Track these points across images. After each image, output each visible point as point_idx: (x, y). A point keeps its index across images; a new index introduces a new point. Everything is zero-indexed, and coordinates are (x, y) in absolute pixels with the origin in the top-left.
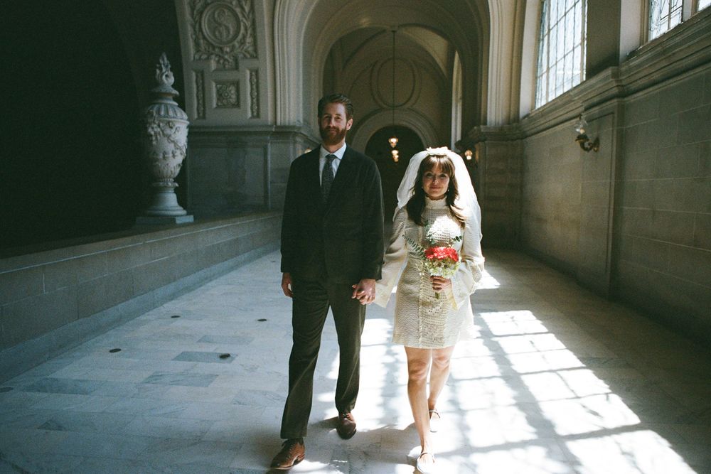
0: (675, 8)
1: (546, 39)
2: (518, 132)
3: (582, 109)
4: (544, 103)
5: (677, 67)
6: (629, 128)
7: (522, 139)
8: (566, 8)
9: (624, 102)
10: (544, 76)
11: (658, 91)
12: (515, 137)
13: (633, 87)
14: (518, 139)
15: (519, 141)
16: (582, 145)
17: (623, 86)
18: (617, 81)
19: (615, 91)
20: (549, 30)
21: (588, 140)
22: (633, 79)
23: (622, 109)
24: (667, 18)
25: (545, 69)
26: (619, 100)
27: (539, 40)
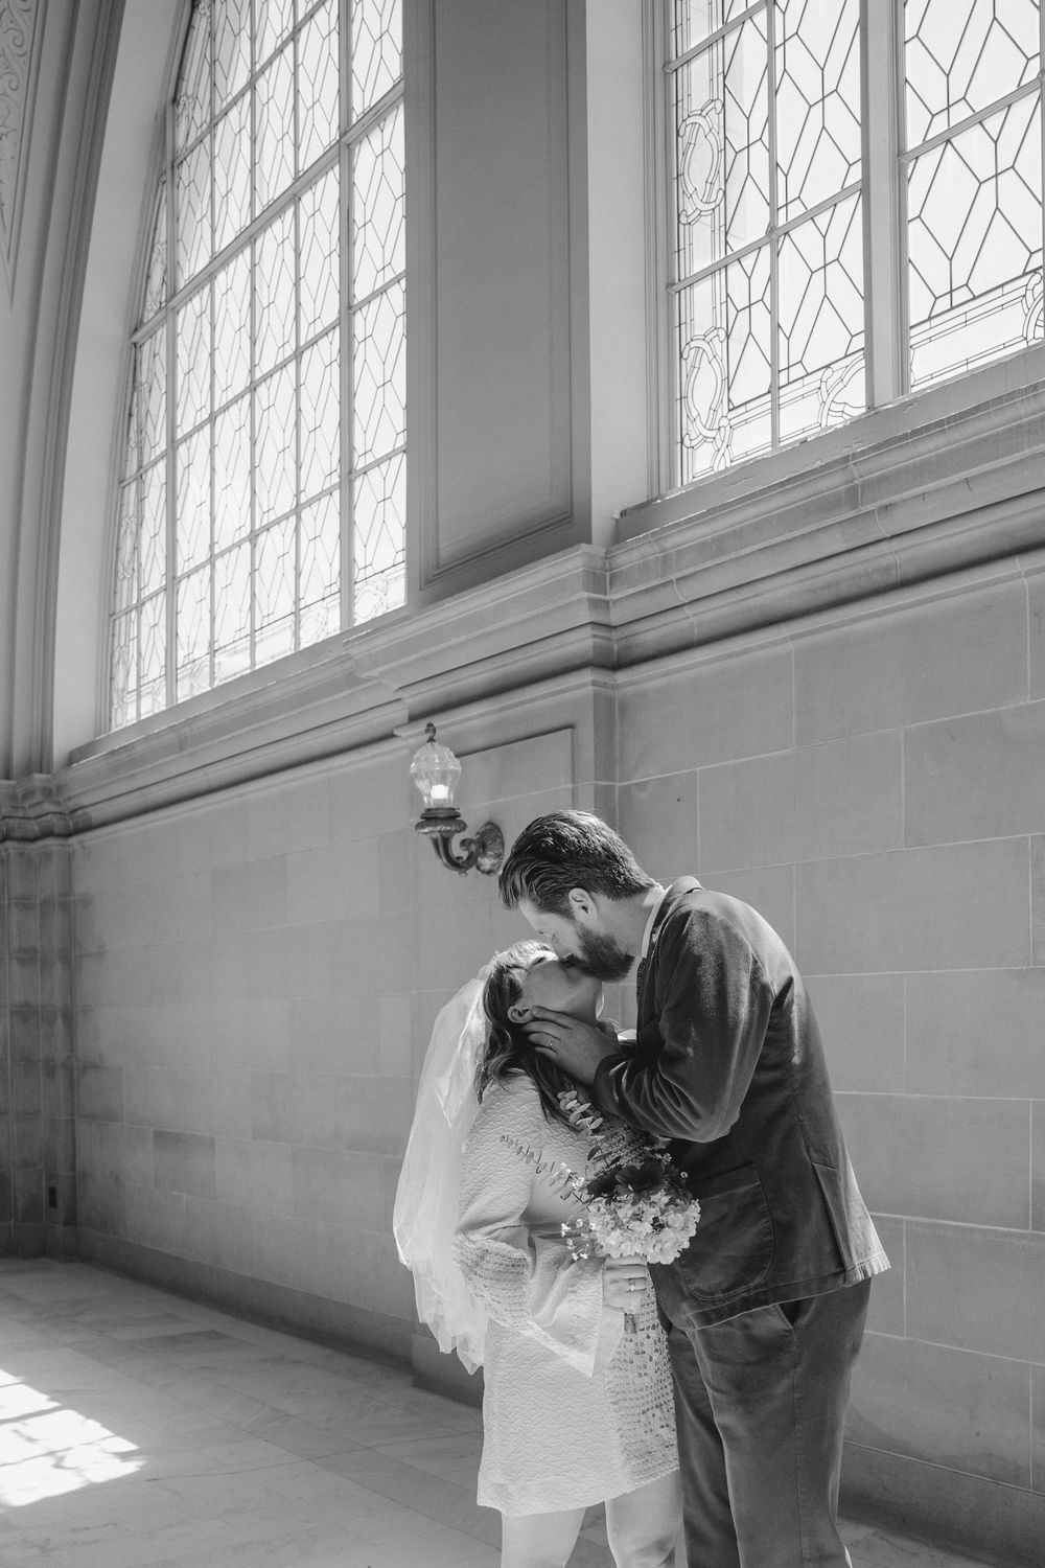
0: (797, 372)
1: (158, 475)
2: (48, 807)
3: (400, 713)
4: (153, 704)
5: (890, 559)
6: (641, 786)
7: (68, 835)
8: (253, 366)
9: (615, 687)
10: (154, 612)
11: (791, 645)
12: (35, 828)
13: (650, 635)
14: (47, 834)
15: (51, 843)
16: (443, 845)
17: (610, 627)
18: (595, 604)
19: (583, 643)
20: (173, 444)
21: (463, 827)
22: (667, 598)
23: (611, 714)
24: (766, 403)
25: (155, 579)
26: (602, 676)
27: (122, 478)
